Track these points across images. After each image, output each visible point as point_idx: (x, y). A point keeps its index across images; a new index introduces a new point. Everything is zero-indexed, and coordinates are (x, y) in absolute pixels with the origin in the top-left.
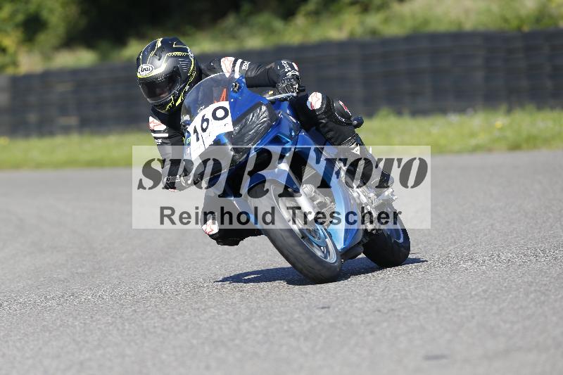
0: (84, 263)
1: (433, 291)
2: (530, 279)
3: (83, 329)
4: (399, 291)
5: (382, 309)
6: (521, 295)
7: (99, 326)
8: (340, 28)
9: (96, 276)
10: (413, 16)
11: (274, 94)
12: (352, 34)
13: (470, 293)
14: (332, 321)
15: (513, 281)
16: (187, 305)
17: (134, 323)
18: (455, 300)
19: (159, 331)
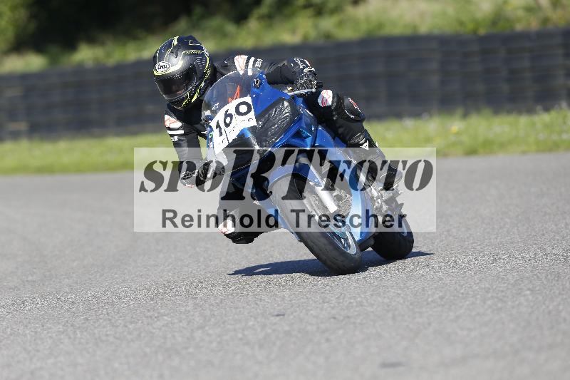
0: (34, 270)
1: (388, 298)
2: (487, 286)
3: (34, 338)
4: (355, 298)
5: (337, 316)
6: (478, 302)
7: (50, 335)
8: (294, 31)
9: (46, 284)
10: (368, 20)
11: (292, 91)
12: (305, 37)
13: (427, 300)
14: (287, 328)
15: (471, 287)
16: (141, 313)
17: (86, 331)
18: (411, 307)
19: (111, 339)
